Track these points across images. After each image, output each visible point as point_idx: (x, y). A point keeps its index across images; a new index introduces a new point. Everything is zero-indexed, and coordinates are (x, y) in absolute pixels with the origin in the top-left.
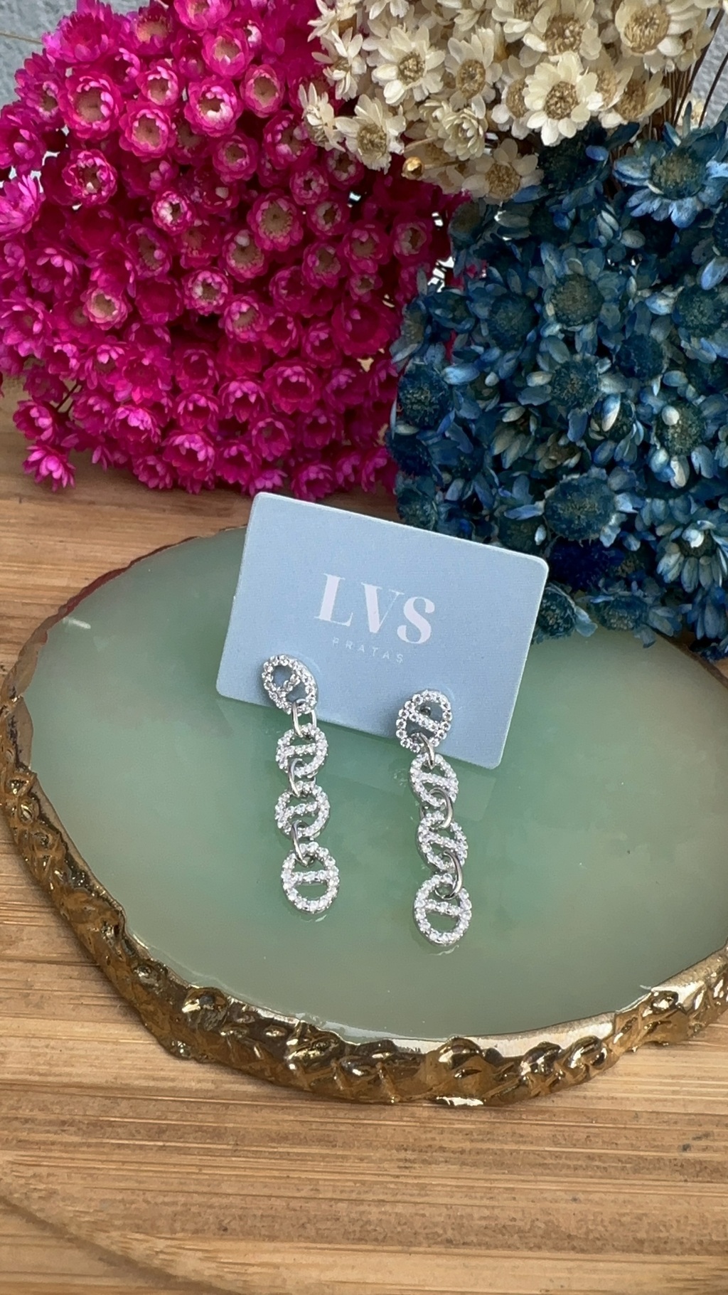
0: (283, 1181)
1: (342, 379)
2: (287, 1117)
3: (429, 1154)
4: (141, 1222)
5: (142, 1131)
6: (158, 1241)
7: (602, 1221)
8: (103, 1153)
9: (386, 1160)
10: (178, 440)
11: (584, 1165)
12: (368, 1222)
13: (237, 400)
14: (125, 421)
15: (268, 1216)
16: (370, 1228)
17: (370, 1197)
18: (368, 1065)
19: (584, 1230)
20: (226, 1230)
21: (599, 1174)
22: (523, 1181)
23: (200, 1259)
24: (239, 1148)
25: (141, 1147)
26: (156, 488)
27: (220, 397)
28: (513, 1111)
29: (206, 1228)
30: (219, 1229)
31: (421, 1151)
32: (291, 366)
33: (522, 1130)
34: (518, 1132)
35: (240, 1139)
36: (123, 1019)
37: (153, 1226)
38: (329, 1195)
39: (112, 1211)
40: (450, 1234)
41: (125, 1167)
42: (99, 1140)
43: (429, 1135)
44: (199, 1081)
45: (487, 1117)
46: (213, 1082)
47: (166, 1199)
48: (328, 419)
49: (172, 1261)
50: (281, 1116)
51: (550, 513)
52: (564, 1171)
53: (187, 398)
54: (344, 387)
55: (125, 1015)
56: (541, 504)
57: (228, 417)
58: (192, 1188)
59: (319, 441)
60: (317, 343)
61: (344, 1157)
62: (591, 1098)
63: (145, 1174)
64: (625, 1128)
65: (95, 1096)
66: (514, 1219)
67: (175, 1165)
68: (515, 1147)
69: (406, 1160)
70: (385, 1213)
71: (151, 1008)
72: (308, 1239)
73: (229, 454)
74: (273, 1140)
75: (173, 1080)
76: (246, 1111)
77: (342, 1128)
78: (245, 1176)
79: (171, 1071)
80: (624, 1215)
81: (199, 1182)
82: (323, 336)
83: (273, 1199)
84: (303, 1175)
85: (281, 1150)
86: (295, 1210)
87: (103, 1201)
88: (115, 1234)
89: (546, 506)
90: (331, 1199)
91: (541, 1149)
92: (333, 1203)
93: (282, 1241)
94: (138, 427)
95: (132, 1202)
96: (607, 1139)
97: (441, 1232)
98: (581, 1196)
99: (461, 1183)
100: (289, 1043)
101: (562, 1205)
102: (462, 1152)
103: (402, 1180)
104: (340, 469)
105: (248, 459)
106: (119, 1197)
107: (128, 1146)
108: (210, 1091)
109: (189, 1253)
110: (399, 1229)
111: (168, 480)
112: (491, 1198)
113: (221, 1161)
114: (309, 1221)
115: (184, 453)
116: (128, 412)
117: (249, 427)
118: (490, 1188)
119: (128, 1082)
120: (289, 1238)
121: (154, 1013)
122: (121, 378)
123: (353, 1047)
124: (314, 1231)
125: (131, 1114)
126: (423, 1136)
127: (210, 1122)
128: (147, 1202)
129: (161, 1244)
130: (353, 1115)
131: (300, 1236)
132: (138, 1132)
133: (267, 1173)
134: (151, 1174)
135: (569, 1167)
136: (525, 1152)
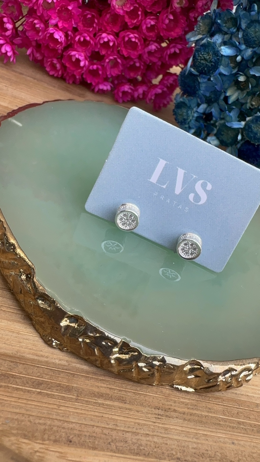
0: (100, 418)
1: (153, 47)
2: (103, 385)
3: (169, 413)
4: (26, 433)
5: (29, 382)
6: (35, 444)
7: (245, 455)
8: (8, 392)
9: (149, 413)
10: (73, 53)
11: (237, 426)
12: (141, 445)
13: (104, 42)
14: (52, 35)
15: (92, 436)
16: (142, 448)
17: (142, 432)
18: (151, 366)
19: (237, 459)
20: (71, 442)
21: (243, 432)
22: (210, 431)
23: (58, 457)
24: (79, 398)
25: (29, 391)
26: (52, 76)
27: (96, 39)
28: (206, 396)
29: (61, 439)
30: (67, 441)
31: (165, 411)
32: (133, 33)
33: (209, 406)
34: (208, 406)
35: (79, 392)
36: (23, 321)
37: (33, 436)
38: (122, 429)
39: (11, 425)
40: (179, 455)
41: (20, 401)
42: (6, 384)
43: (169, 403)
44: (60, 360)
45: (195, 397)
46: (67, 361)
47: (41, 421)
48: (140, 64)
49: (43, 457)
50: (100, 384)
51: (247, 128)
52: (228, 429)
53: (81, 34)
54: (153, 51)
55: (24, 319)
56: (243, 123)
57: (97, 50)
58: (54, 417)
59: (132, 74)
60: (149, 26)
61: (130, 409)
62: (239, 394)
63: (30, 406)
64: (253, 411)
65: (5, 360)
66: (207, 450)
67: (46, 403)
68: (207, 414)
69: (159, 415)
70: (148, 441)
71: (42, 320)
72: (111, 451)
73: (93, 68)
74: (95, 396)
75: (47, 357)
76: (83, 379)
77: (129, 394)
78: (82, 413)
79: (46, 352)
80: (254, 453)
81: (58, 414)
82: (153, 23)
83: (95, 427)
84: (110, 416)
85: (100, 402)
86: (105, 434)
87: (7, 418)
88: (13, 438)
89: (245, 125)
90: (124, 431)
91: (218, 416)
92: (124, 433)
93: (99, 451)
94: (57, 39)
95: (22, 421)
96: (246, 415)
97: (174, 453)
98: (236, 442)
99: (184, 429)
100: (114, 350)
101: (228, 445)
102: (184, 413)
103: (156, 424)
104: (137, 90)
105: (100, 72)
106: (16, 418)
107: (21, 390)
108: (64, 366)
109: (51, 453)
110: (155, 450)
111: (60, 73)
112: (197, 438)
113: (68, 404)
114: (112, 441)
115: (74, 60)
116: (55, 31)
117: (105, 58)
118: (196, 433)
119: (23, 355)
120: (103, 450)
121: (43, 323)
122: (55, 13)
123: (146, 357)
124: (115, 447)
125: (24, 372)
126: (167, 403)
127: (65, 382)
128: (30, 421)
129: (37, 447)
130: (134, 388)
131: (108, 449)
132: (28, 383)
133: (93, 413)
134: (33, 407)
135: (230, 427)
136: (211, 417)
